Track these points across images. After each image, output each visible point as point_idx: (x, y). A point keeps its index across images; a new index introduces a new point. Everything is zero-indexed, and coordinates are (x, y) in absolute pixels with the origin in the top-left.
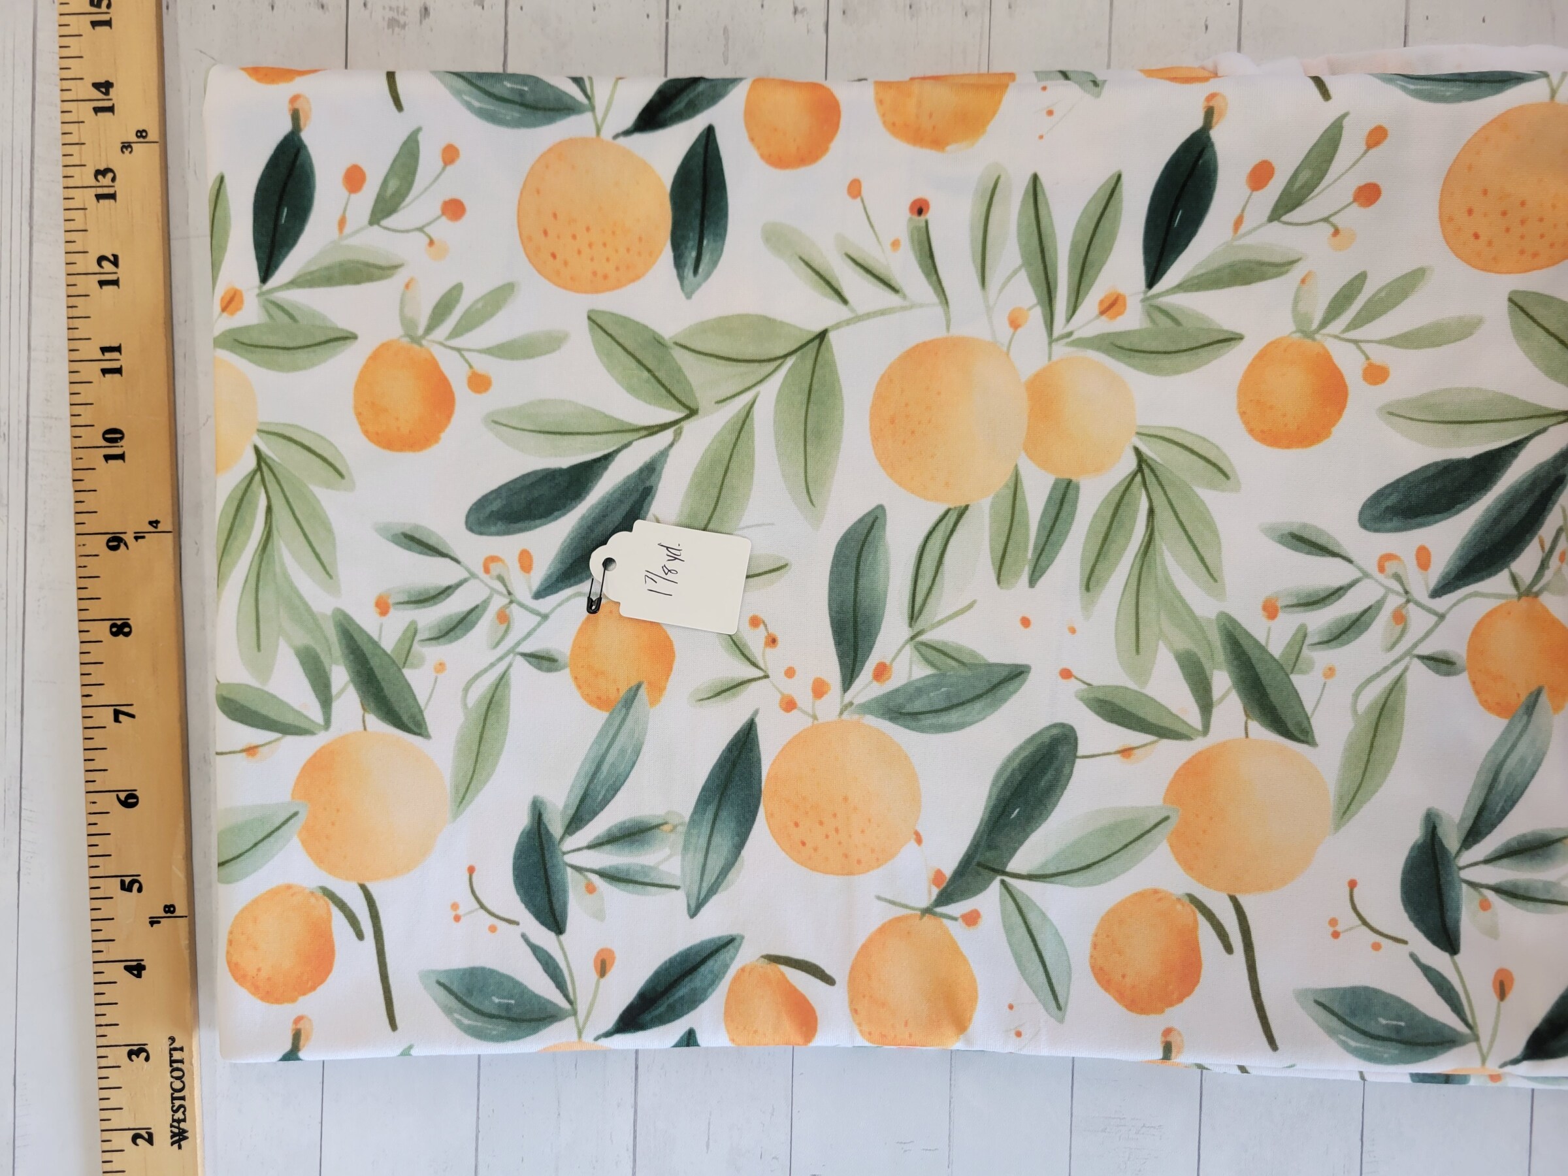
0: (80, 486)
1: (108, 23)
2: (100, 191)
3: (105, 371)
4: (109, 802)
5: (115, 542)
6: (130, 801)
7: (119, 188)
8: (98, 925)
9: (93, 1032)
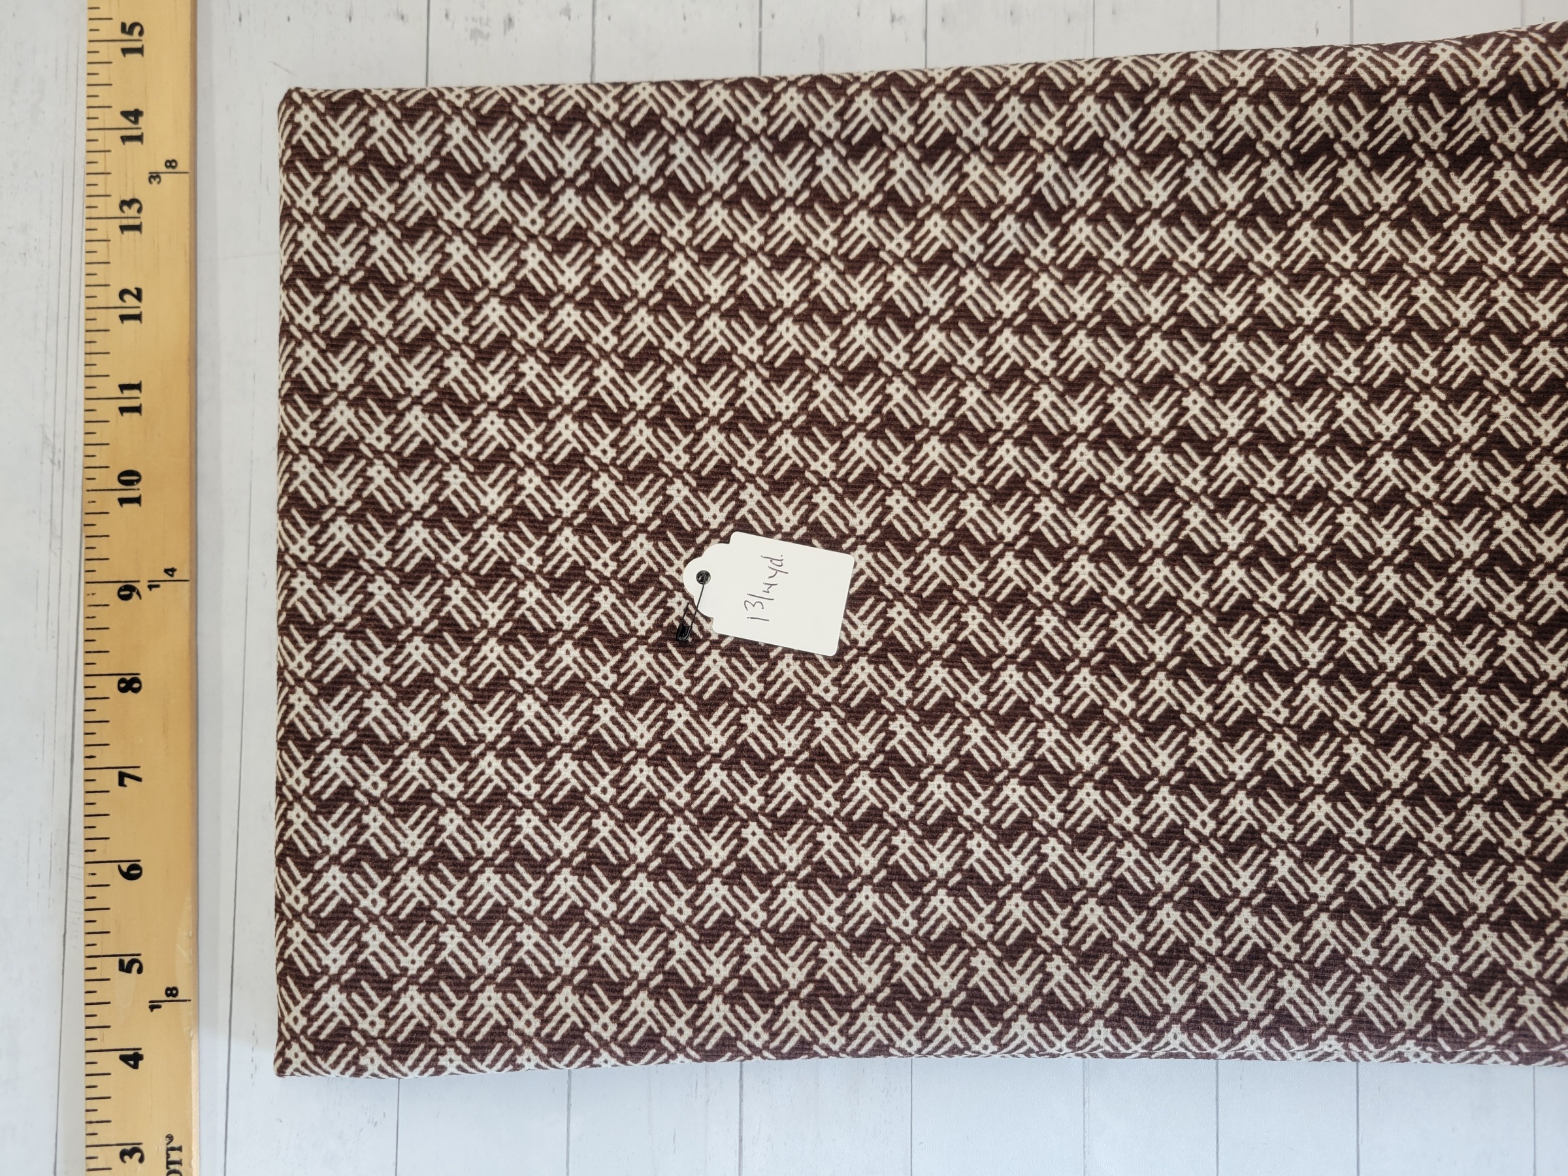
0: (91, 531)
1: (140, 51)
2: (125, 222)
3: (123, 410)
4: (110, 874)
5: (127, 591)
6: (132, 872)
7: (145, 219)
8: (92, 1010)
9: (83, 1129)
